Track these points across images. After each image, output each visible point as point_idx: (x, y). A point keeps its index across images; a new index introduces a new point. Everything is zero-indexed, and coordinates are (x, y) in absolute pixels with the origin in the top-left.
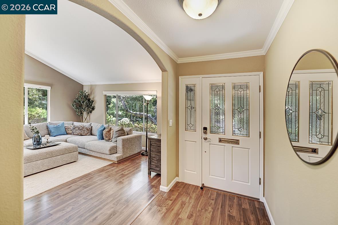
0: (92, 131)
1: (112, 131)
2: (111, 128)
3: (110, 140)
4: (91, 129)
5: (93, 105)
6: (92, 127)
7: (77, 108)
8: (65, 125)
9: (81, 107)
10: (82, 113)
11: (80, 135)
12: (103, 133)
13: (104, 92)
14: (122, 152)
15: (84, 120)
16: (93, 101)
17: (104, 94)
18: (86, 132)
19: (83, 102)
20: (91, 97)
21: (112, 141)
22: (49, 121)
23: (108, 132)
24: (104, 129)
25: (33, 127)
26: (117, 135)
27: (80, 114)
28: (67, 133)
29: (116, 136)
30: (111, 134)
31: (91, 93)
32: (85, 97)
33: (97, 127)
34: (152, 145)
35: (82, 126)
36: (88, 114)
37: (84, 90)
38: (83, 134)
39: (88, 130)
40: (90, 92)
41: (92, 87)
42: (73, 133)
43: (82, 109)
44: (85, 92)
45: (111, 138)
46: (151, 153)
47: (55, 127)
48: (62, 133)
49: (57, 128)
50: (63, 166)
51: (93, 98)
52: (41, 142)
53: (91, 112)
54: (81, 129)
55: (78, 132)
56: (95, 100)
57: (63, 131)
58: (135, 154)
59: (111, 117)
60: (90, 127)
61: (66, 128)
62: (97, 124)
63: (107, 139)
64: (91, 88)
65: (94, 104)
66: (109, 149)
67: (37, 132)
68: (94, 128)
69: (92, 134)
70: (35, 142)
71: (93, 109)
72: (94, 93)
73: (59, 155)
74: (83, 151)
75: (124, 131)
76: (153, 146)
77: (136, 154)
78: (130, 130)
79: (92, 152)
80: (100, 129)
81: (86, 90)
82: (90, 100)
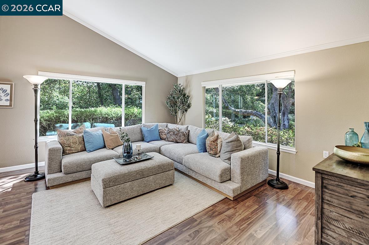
0: (189, 138)
1: (219, 141)
2: (218, 136)
3: (217, 155)
4: (188, 135)
5: (188, 101)
6: (189, 131)
7: (171, 106)
8: (159, 128)
9: (176, 104)
10: (176, 113)
11: (175, 141)
12: (207, 142)
13: (202, 83)
14: (240, 181)
15: (178, 120)
16: (188, 97)
17: (203, 86)
18: (182, 138)
19: (178, 98)
20: (187, 92)
21: (219, 156)
22: (144, 123)
23: (214, 142)
24: (208, 136)
25: (123, 133)
26: (229, 149)
27: (174, 113)
28: (161, 138)
29: (227, 150)
30: (218, 145)
31: (187, 86)
32: (180, 92)
33: (196, 132)
34: (327, 188)
35: (177, 129)
36: (183, 113)
37: (178, 83)
38: (178, 141)
39: (184, 135)
40: (185, 85)
41: (188, 79)
42: (168, 138)
43: (176, 107)
44: (180, 86)
45: (218, 151)
46: (326, 206)
47: (148, 130)
48: (156, 138)
49: (151, 131)
50: (156, 191)
51: (189, 93)
52: (132, 153)
53: (186, 111)
54: (177, 133)
55: (173, 137)
56: (191, 95)
57: (156, 135)
58: (258, 184)
59: (209, 116)
60: (187, 132)
61: (160, 131)
62: (196, 127)
63: (212, 152)
64: (186, 80)
65: (190, 100)
66: (219, 173)
67: (128, 139)
68: (191, 133)
69: (189, 142)
70: (125, 153)
71: (189, 106)
72: (189, 86)
73: (151, 175)
74: (180, 167)
75: (241, 142)
76: (330, 192)
77: (260, 183)
78: (249, 139)
79: (191, 172)
80: (202, 136)
81: (181, 83)
82: (185, 95)
